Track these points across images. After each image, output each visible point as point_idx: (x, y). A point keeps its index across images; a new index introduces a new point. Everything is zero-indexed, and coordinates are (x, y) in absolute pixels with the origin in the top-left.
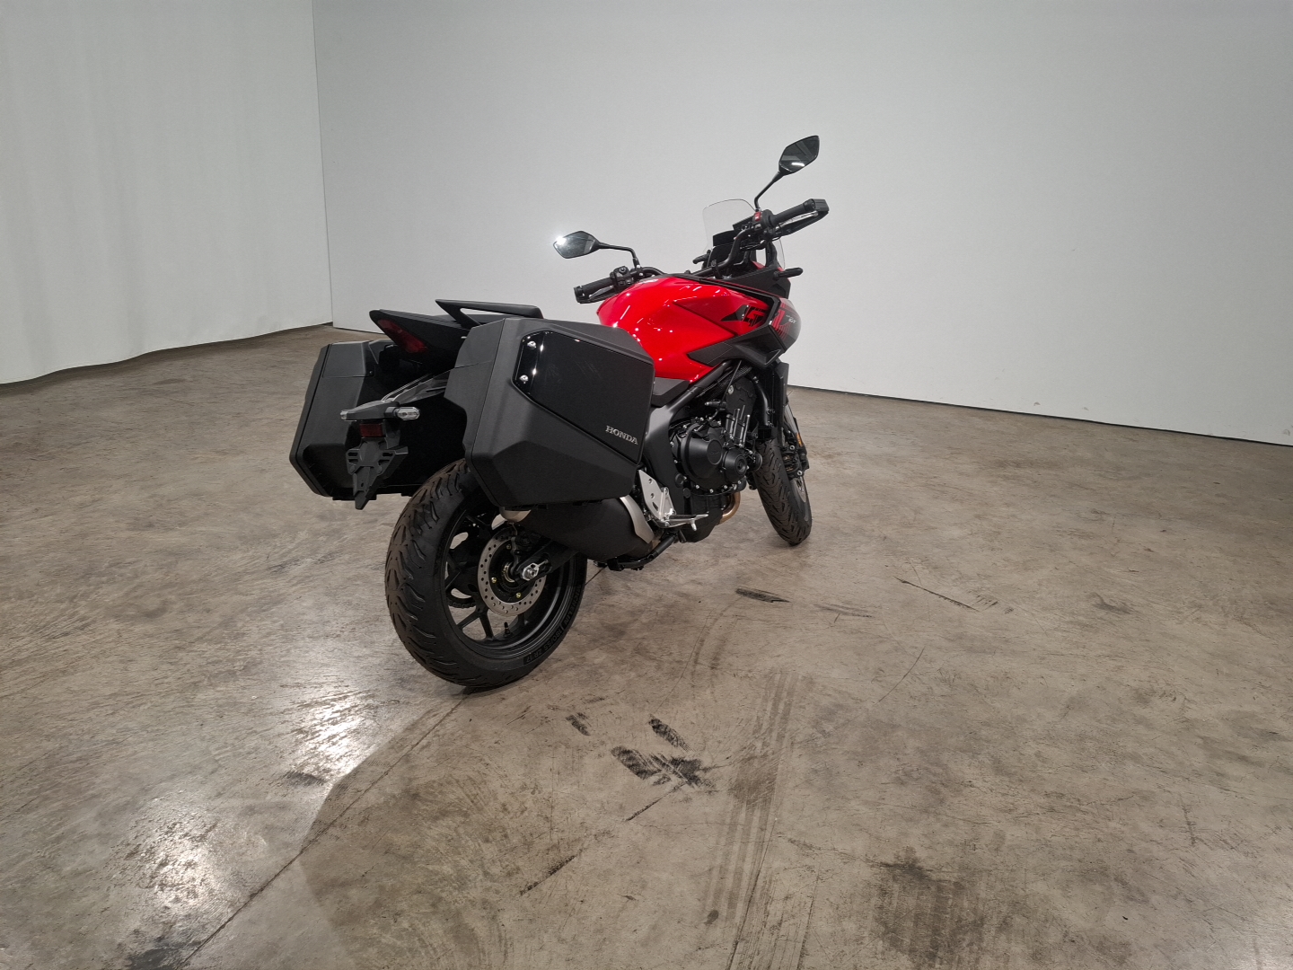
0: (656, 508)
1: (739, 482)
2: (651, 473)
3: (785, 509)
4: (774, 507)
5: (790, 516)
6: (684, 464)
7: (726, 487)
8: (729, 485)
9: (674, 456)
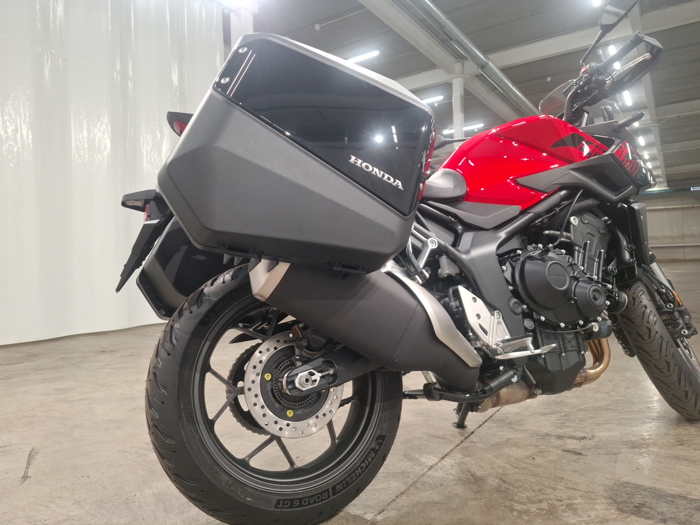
0: (485, 332)
1: (599, 319)
2: (477, 291)
3: (671, 368)
4: (655, 366)
5: (680, 378)
6: (520, 289)
7: (581, 322)
8: (587, 322)
9: (507, 281)
